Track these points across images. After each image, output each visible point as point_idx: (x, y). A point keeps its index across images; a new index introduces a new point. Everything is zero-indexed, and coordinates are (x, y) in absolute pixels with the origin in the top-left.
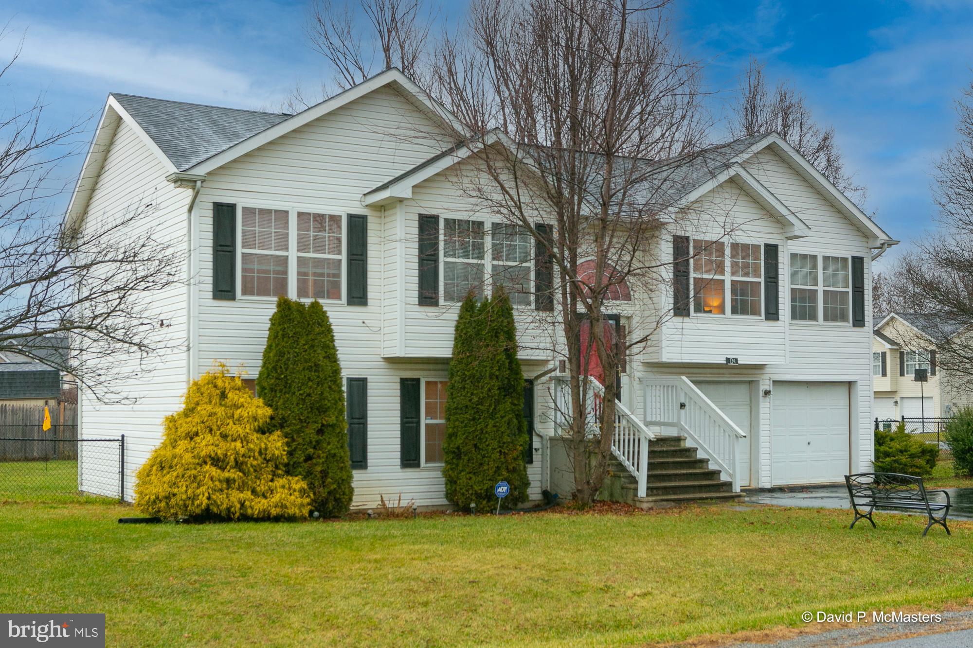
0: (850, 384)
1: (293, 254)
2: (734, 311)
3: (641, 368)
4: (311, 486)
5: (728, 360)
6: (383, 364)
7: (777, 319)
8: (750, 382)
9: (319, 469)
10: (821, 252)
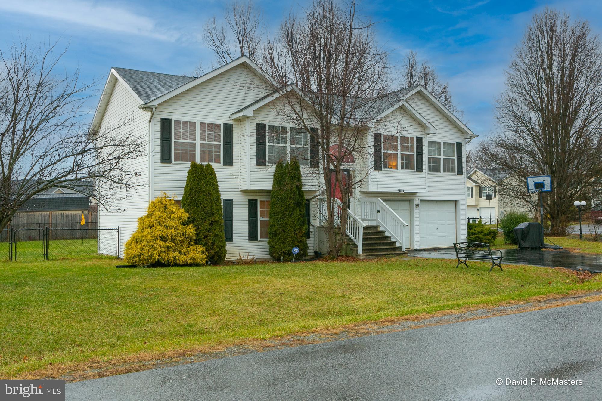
0: (456, 202)
1: (198, 142)
2: (402, 168)
3: (359, 194)
4: (207, 250)
5: (399, 190)
6: (240, 193)
7: (422, 171)
8: (410, 200)
9: (210, 241)
10: (442, 140)
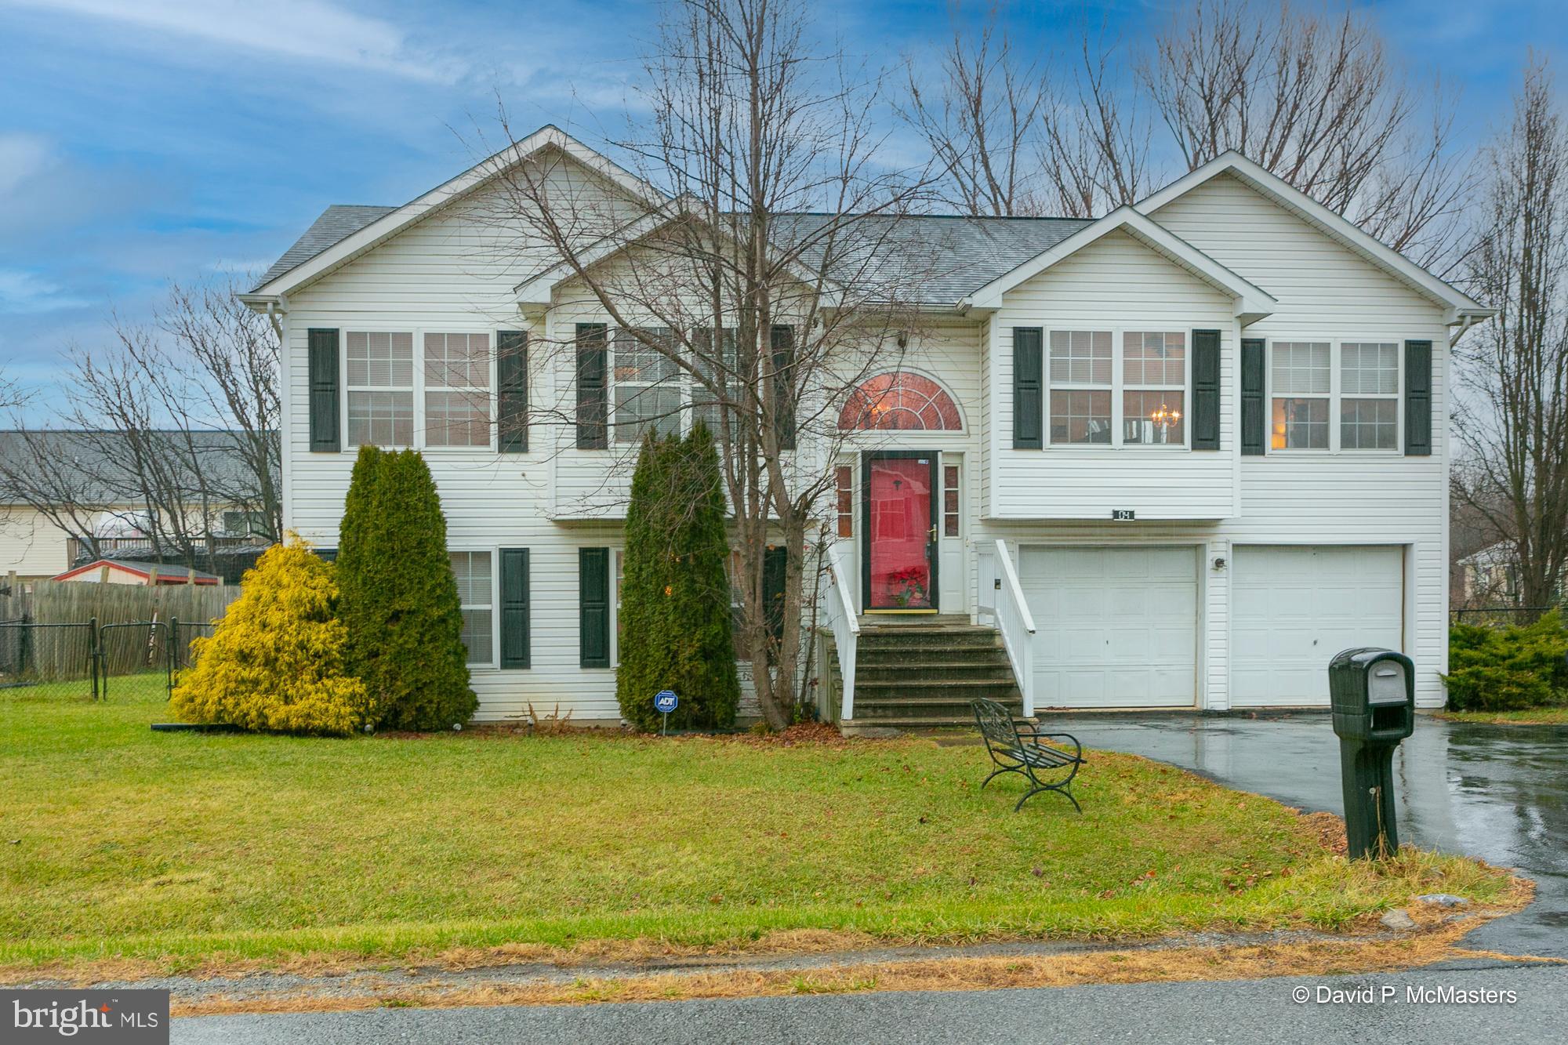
0: (1405, 548)
1: (419, 388)
3: (980, 528)
4: (373, 692)
5: (1116, 514)
6: (553, 529)
8: (1196, 547)
9: (384, 668)
10: (1336, 337)
